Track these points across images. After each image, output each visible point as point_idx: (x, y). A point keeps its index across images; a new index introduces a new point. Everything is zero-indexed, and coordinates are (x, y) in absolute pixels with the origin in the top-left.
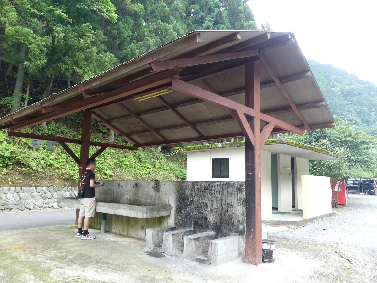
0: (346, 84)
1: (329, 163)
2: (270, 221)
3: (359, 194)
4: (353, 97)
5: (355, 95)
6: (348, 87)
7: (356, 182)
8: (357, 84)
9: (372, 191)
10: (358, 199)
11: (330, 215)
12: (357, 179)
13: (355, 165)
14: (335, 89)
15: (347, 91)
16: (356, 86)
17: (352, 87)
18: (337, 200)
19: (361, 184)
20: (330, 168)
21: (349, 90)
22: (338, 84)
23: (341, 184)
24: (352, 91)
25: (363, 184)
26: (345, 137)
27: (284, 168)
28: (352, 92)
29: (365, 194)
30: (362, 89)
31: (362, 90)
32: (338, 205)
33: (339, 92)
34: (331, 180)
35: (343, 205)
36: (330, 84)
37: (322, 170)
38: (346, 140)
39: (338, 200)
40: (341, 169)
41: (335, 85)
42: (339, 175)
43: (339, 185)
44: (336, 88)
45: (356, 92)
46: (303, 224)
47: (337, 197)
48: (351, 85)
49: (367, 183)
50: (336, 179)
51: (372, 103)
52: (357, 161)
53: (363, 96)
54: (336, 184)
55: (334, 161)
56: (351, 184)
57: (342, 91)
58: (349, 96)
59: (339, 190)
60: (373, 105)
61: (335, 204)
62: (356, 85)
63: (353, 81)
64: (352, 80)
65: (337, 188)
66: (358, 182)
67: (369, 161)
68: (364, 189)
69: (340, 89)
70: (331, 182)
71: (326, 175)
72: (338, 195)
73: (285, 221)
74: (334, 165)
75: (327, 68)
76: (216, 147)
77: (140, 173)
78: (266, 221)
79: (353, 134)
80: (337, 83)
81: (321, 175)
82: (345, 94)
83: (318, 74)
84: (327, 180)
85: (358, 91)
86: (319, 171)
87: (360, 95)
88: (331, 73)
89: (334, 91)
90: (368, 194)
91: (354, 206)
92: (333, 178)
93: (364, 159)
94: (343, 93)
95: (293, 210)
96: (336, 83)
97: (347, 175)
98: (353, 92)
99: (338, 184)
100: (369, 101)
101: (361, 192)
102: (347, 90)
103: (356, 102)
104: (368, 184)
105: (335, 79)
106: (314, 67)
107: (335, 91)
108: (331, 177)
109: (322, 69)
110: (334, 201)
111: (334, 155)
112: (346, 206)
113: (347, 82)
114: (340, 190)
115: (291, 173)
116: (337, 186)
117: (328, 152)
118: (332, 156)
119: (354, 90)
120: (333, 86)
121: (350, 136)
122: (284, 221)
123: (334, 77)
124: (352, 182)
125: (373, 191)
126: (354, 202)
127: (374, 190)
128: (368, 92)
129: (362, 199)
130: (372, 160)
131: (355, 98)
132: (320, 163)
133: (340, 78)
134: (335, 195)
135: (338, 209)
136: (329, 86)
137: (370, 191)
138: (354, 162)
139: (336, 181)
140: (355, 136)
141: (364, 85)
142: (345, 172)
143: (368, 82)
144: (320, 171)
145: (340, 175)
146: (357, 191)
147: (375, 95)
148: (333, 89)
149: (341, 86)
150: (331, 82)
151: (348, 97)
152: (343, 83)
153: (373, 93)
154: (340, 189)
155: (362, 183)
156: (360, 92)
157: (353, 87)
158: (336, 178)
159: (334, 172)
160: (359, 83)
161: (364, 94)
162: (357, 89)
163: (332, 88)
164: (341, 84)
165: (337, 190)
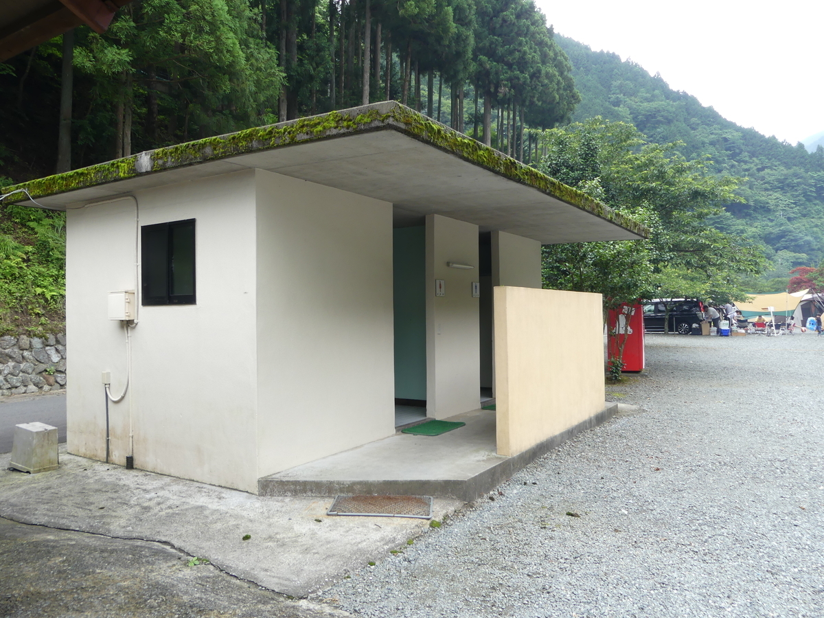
0: (642, 98)
1: (601, 251)
2: (354, 484)
3: (666, 334)
4: (656, 128)
5: (659, 122)
6: (645, 104)
7: (661, 308)
8: (665, 99)
9: (695, 325)
10: (667, 348)
11: (601, 419)
12: (664, 300)
13: (672, 258)
14: (620, 109)
15: (643, 115)
16: (663, 103)
17: (654, 105)
18: (619, 361)
19: (672, 310)
20: (603, 266)
21: (647, 111)
22: (628, 99)
23: (633, 314)
24: (655, 114)
25: (675, 311)
26: (645, 179)
27: (448, 264)
28: (653, 116)
29: (680, 334)
30: (674, 109)
31: (674, 113)
32: (622, 372)
33: (629, 116)
34: (605, 303)
35: (637, 371)
36: (609, 98)
37: (581, 276)
38: (652, 189)
39: (623, 359)
40: (637, 268)
41: (621, 101)
42: (629, 287)
43: (628, 317)
44: (621, 106)
45: (662, 116)
46: (492, 485)
47: (622, 351)
48: (652, 101)
49: (685, 307)
50: (619, 302)
51: (691, 142)
52: (677, 248)
53: (675, 126)
54: (620, 316)
55: (617, 246)
56: (650, 311)
57: (635, 115)
58: (649, 125)
59: (626, 330)
60: (693, 146)
61: (616, 372)
62: (662, 101)
63: (657, 92)
64: (654, 90)
65: (622, 327)
66: (665, 306)
67: (709, 246)
68: (679, 322)
69: (630, 110)
70: (605, 307)
71: (592, 289)
72: (623, 346)
73: (417, 482)
74: (614, 256)
75: (605, 63)
76: (135, 173)
77: (43, 295)
78: (339, 483)
79: (670, 171)
80: (624, 95)
81: (578, 287)
82: (639, 120)
83: (587, 75)
84: (593, 303)
85: (665, 114)
86: (572, 276)
87: (669, 123)
88: (614, 73)
89: (618, 114)
90: (687, 334)
91: (661, 370)
92: (613, 297)
93: (697, 240)
94: (636, 117)
95: (483, 408)
96: (622, 95)
97: (650, 288)
98: (655, 117)
99: (624, 314)
100: (685, 137)
101: (671, 329)
102: (643, 112)
103: (661, 138)
104: (685, 310)
105: (620, 87)
106: (578, 60)
107: (621, 114)
108: (605, 296)
109: (595, 65)
110: (613, 363)
111: (618, 221)
112: (643, 376)
113: (645, 95)
114: (630, 331)
115: (478, 285)
116: (622, 319)
117: (598, 205)
118: (610, 221)
119: (659, 111)
120: (617, 103)
121: (661, 176)
122: (411, 482)
123: (619, 82)
124: (653, 308)
125: (697, 325)
126: (660, 358)
127: (699, 324)
128: (685, 118)
129: (676, 348)
130: (717, 243)
131: (658, 130)
132: (576, 255)
133: (631, 85)
134: (615, 345)
135: (623, 388)
136: (609, 102)
137: (690, 326)
138: (671, 250)
139: (620, 307)
140: (673, 177)
141: (677, 102)
142: (646, 278)
143: (685, 96)
144: (576, 279)
145: (631, 287)
146: (664, 328)
147: (698, 124)
148: (616, 108)
149: (633, 103)
150: (613, 94)
151: (645, 127)
152: (636, 97)
153: (694, 120)
154: (629, 328)
155: (675, 308)
156: (670, 118)
157: (656, 106)
158: (621, 297)
159: (614, 278)
160: (667, 98)
161: (677, 121)
162: (664, 110)
163: (614, 106)
164: (633, 98)
165: (622, 332)
